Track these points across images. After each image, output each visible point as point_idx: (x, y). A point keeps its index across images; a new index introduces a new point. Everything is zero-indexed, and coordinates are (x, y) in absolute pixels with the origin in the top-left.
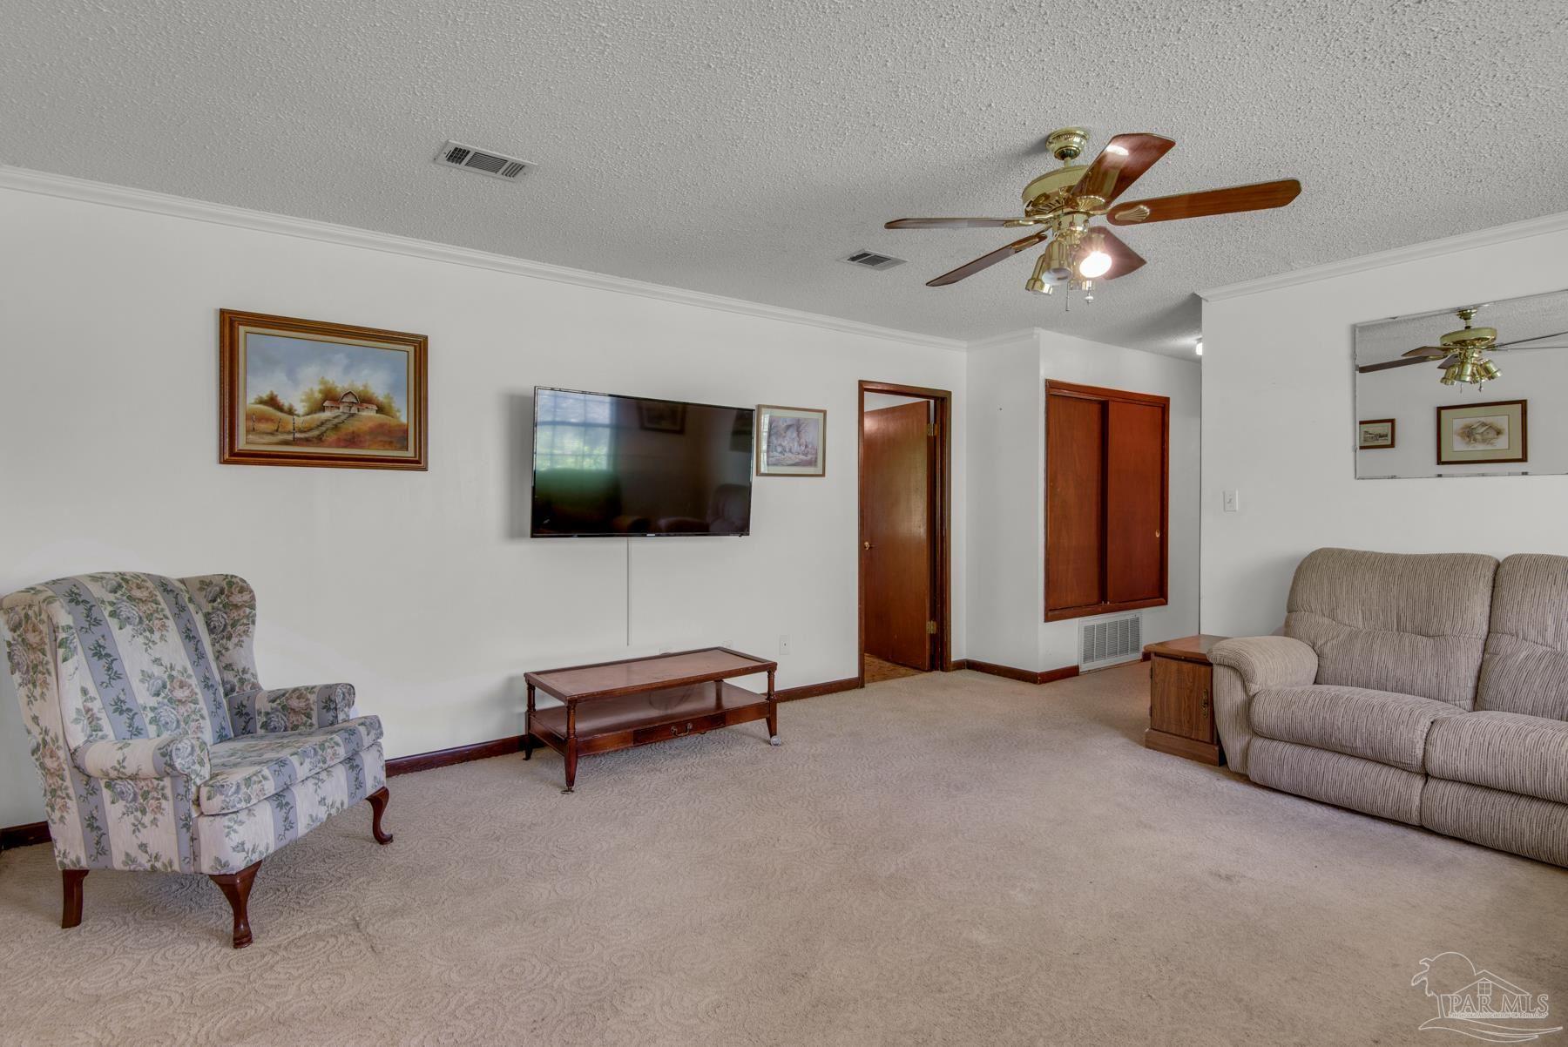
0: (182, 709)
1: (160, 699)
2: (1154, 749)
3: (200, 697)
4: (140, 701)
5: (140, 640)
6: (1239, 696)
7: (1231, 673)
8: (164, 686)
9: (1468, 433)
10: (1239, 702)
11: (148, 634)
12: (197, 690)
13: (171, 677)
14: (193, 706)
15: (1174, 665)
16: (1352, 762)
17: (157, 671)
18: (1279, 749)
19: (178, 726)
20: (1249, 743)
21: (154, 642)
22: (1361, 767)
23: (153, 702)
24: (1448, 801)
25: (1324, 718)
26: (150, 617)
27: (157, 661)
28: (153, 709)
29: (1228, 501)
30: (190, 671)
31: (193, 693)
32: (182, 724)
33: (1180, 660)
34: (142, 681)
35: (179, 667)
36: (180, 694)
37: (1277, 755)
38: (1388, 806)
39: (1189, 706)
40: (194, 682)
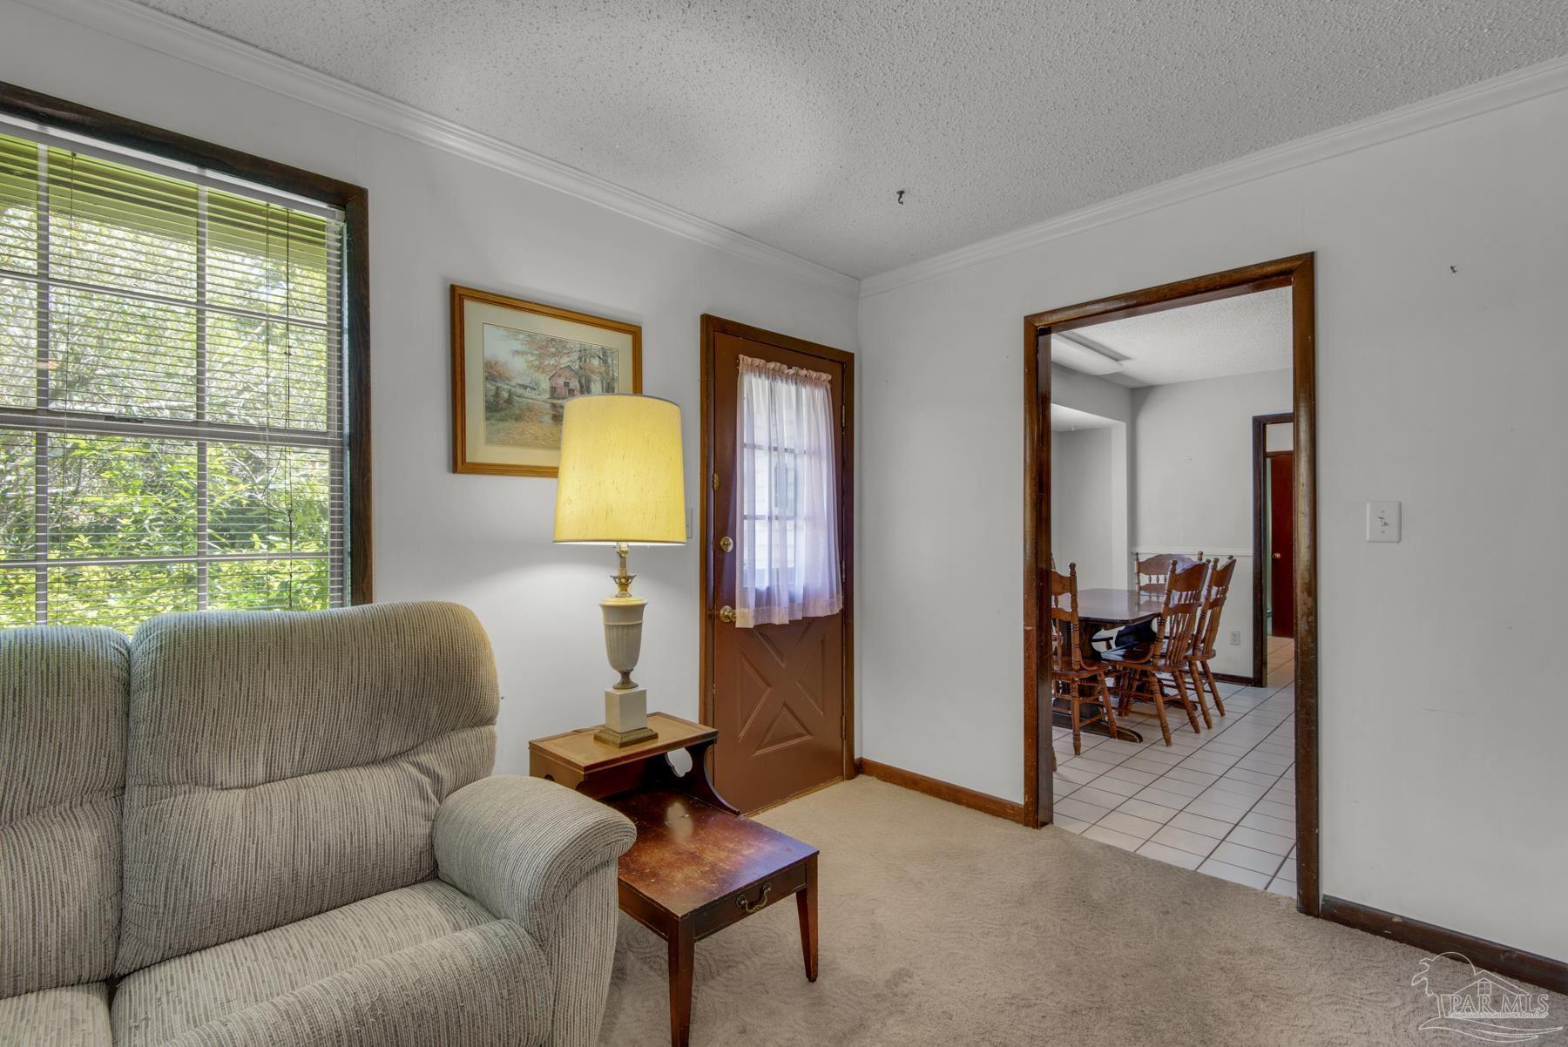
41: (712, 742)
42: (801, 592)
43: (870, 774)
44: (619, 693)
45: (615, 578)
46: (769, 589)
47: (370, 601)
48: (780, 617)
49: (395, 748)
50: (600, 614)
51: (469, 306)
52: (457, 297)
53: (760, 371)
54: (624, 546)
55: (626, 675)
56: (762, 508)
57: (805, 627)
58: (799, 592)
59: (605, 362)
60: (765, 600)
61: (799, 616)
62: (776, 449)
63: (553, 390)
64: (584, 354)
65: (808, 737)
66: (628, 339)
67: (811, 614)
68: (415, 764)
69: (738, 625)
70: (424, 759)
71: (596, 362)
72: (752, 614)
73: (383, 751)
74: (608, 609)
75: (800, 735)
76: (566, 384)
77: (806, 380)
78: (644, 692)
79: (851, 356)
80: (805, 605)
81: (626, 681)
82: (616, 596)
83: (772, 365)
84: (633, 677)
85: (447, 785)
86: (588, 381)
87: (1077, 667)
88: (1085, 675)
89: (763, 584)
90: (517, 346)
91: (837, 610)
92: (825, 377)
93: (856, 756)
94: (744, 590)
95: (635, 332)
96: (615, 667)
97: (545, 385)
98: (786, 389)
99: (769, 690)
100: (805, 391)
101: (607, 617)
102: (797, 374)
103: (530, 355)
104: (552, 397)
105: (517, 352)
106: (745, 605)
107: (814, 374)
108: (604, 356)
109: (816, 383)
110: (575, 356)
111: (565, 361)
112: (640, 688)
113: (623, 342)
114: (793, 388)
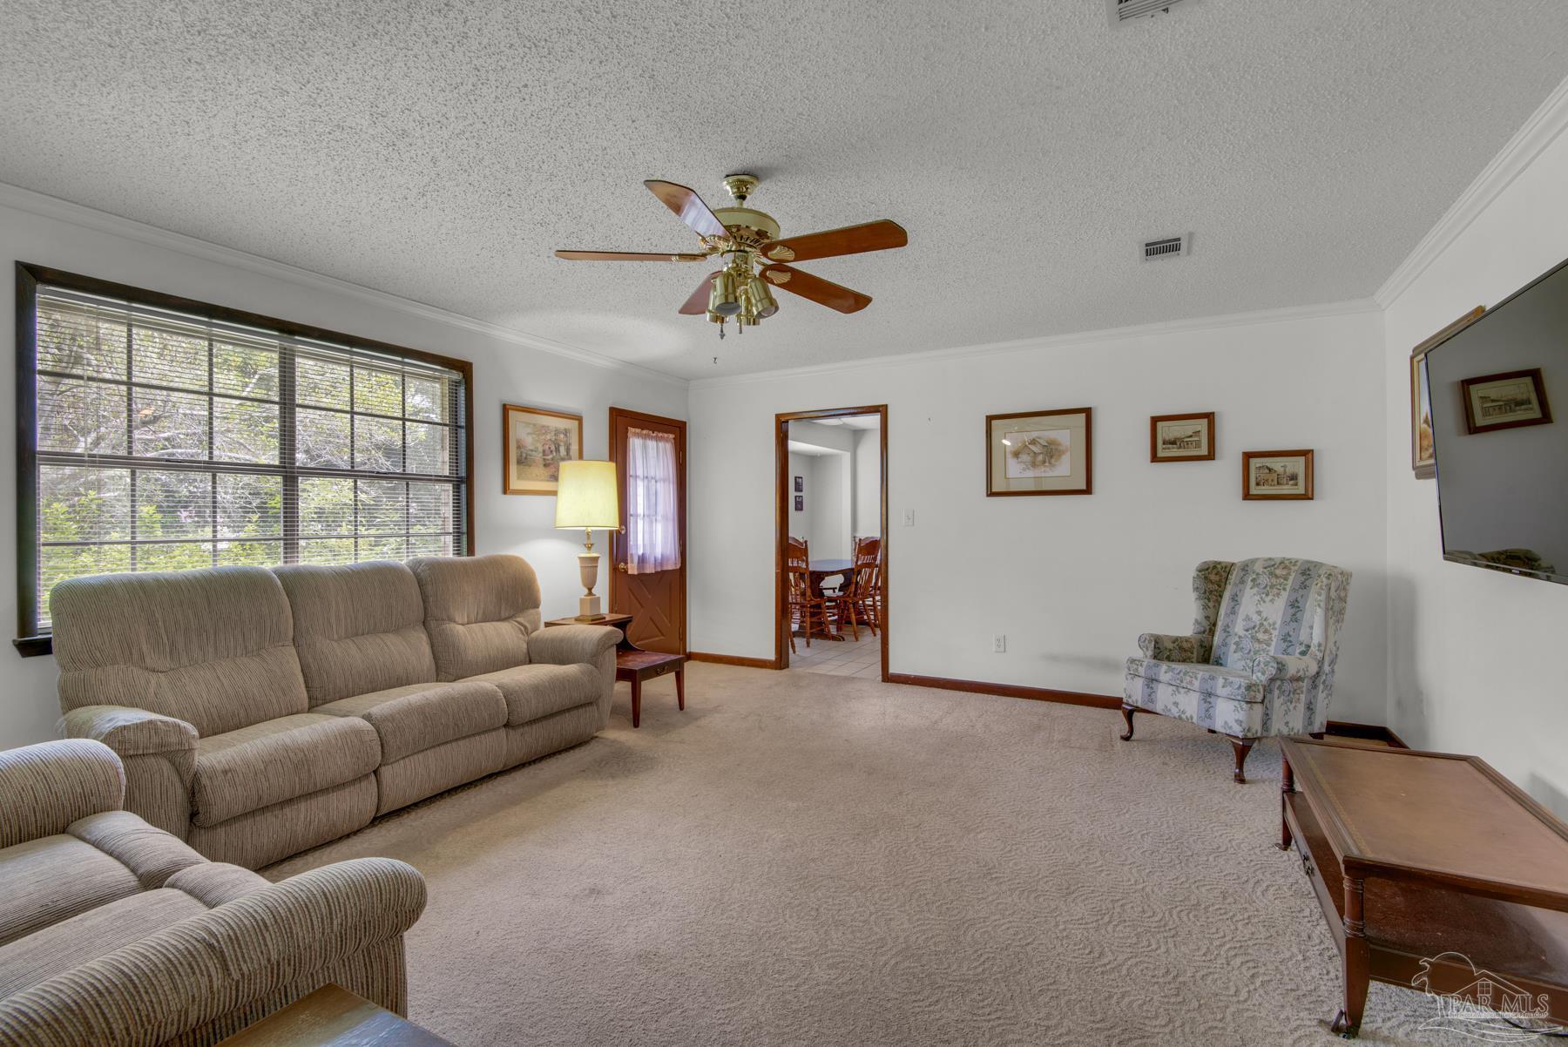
0: (1257, 645)
1: (1247, 633)
3: (1273, 643)
4: (1236, 630)
5: (1258, 597)
8: (1254, 628)
9: (1051, 452)
11: (1264, 596)
12: (1275, 640)
13: (1262, 624)
14: (1265, 646)
17: (1256, 618)
19: (1249, 653)
21: (1264, 602)
23: (1242, 633)
26: (1272, 587)
27: (1259, 613)
28: (1240, 637)
30: (1277, 626)
31: (1271, 639)
32: (1252, 653)
34: (1244, 620)
35: (1271, 621)
36: (1261, 636)
40: (1275, 633)
41: (630, 621)
42: (660, 556)
43: (695, 659)
44: (589, 597)
45: (585, 545)
46: (643, 554)
47: (474, 555)
48: (649, 569)
49: (507, 615)
50: (578, 561)
51: (511, 413)
52: (505, 409)
53: (638, 435)
54: (590, 529)
55: (590, 589)
56: (640, 511)
57: (661, 575)
58: (659, 556)
59: (566, 435)
60: (642, 560)
61: (659, 569)
62: (647, 477)
63: (544, 451)
64: (557, 432)
65: (662, 638)
66: (576, 423)
67: (665, 568)
68: (517, 622)
69: (630, 572)
70: (519, 619)
71: (562, 436)
72: (636, 567)
73: (503, 615)
74: (582, 559)
75: (657, 636)
76: (550, 448)
77: (661, 439)
78: (599, 598)
79: (685, 423)
80: (662, 564)
81: (590, 593)
82: (586, 553)
83: (645, 432)
84: (593, 591)
85: (530, 631)
86: (559, 445)
87: (808, 599)
88: (813, 603)
89: (640, 552)
90: (529, 430)
91: (678, 567)
92: (672, 436)
93: (688, 651)
94: (632, 555)
95: (579, 419)
96: (585, 586)
97: (541, 449)
98: (651, 444)
99: (642, 610)
100: (661, 444)
101: (581, 562)
102: (657, 436)
103: (535, 435)
104: (544, 455)
105: (529, 434)
106: (632, 562)
107: (666, 435)
108: (566, 432)
109: (667, 440)
110: (553, 434)
111: (548, 437)
112: (597, 596)
113: (573, 425)
114: (654, 443)
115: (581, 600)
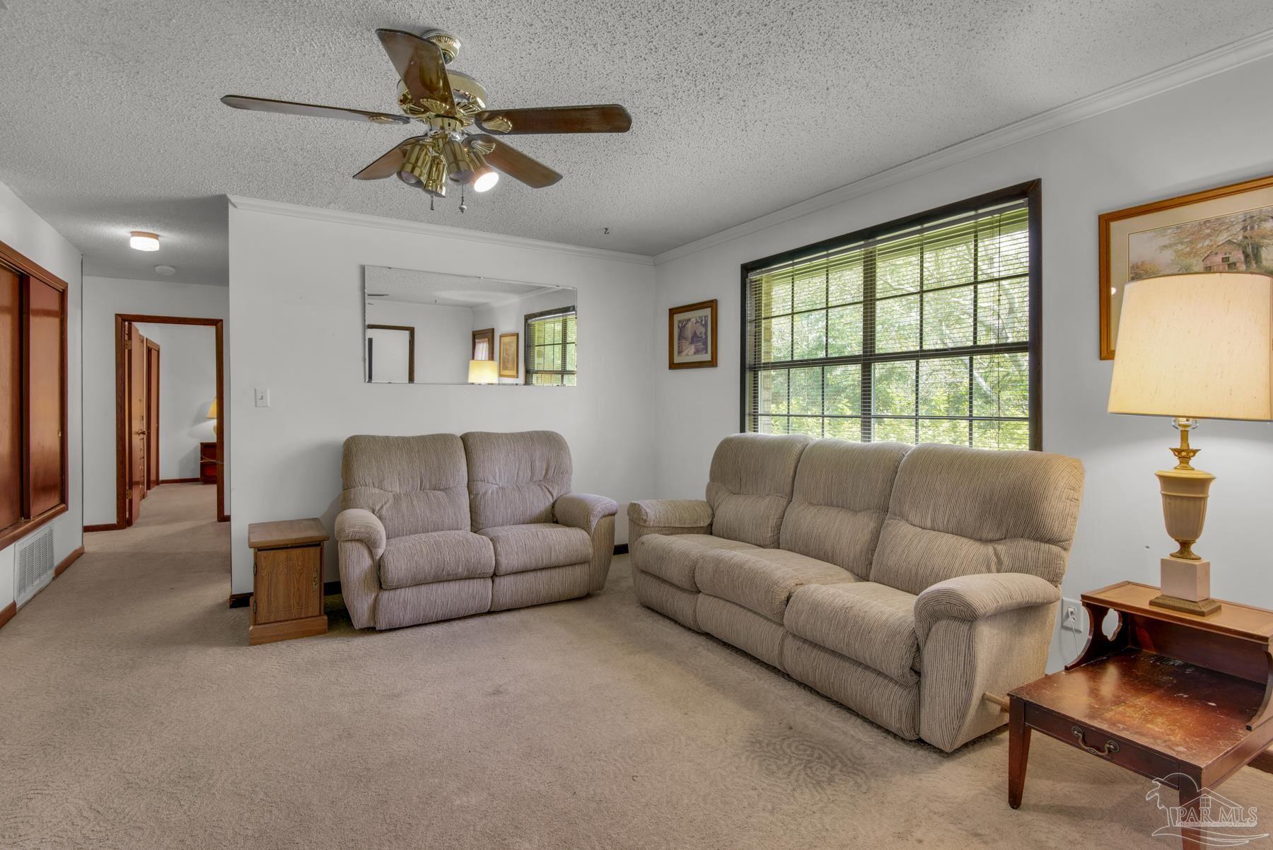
2: (260, 644)
6: (367, 562)
7: (359, 545)
10: (366, 568)
15: (282, 554)
16: (452, 584)
18: (403, 595)
20: (376, 600)
22: (457, 587)
24: (508, 588)
25: (438, 559)
29: (259, 398)
33: (287, 548)
37: (401, 600)
38: (474, 606)
39: (298, 589)
45: (1174, 450)
52: (1106, 222)
55: (1185, 545)
64: (1251, 222)
68: (994, 548)
70: (1000, 548)
76: (1227, 258)
81: (1185, 551)
82: (1175, 468)
84: (1194, 548)
86: (1257, 248)
96: (1173, 536)
97: (1198, 266)
103: (1179, 245)
105: (1165, 247)
110: (1238, 228)
111: (1224, 237)
115: (1163, 561)
